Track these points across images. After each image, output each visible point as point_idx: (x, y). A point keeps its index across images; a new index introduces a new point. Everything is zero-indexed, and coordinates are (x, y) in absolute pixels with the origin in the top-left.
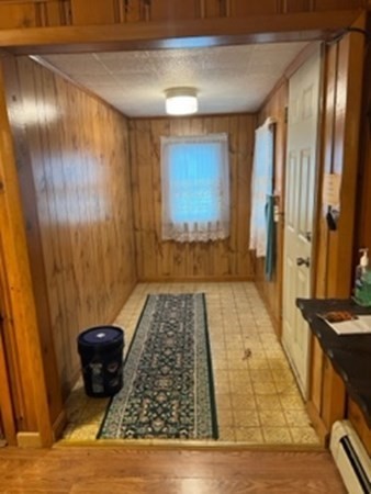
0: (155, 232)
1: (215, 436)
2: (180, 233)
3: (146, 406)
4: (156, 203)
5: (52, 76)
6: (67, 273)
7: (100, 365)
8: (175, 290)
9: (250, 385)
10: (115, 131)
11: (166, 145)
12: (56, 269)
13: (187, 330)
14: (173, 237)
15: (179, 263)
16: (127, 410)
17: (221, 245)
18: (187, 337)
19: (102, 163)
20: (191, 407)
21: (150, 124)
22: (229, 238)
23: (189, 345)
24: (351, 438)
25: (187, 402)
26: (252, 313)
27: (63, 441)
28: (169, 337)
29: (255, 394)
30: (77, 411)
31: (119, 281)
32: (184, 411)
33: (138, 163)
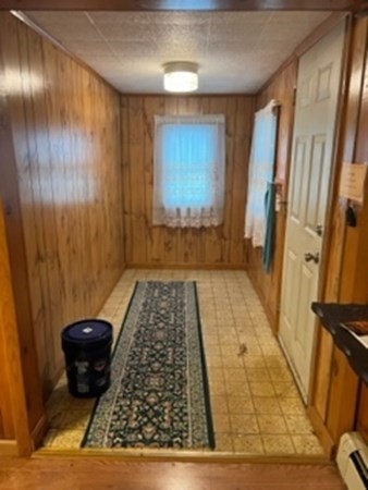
0: (145, 216)
1: (212, 446)
2: (171, 218)
3: (136, 409)
4: (148, 186)
5: (39, 40)
6: (52, 262)
7: (86, 364)
8: (165, 277)
9: (247, 385)
10: (106, 108)
11: (160, 125)
12: (39, 258)
13: (179, 322)
14: (165, 222)
15: (170, 249)
16: (115, 413)
17: (214, 231)
18: (178, 329)
19: (92, 141)
20: (184, 410)
21: (144, 101)
22: (222, 226)
23: (181, 338)
24: (362, 453)
25: (181, 405)
26: (246, 304)
27: (43, 449)
28: (159, 329)
29: (252, 396)
30: (60, 414)
31: (107, 266)
32: (177, 414)
33: (129, 142)
